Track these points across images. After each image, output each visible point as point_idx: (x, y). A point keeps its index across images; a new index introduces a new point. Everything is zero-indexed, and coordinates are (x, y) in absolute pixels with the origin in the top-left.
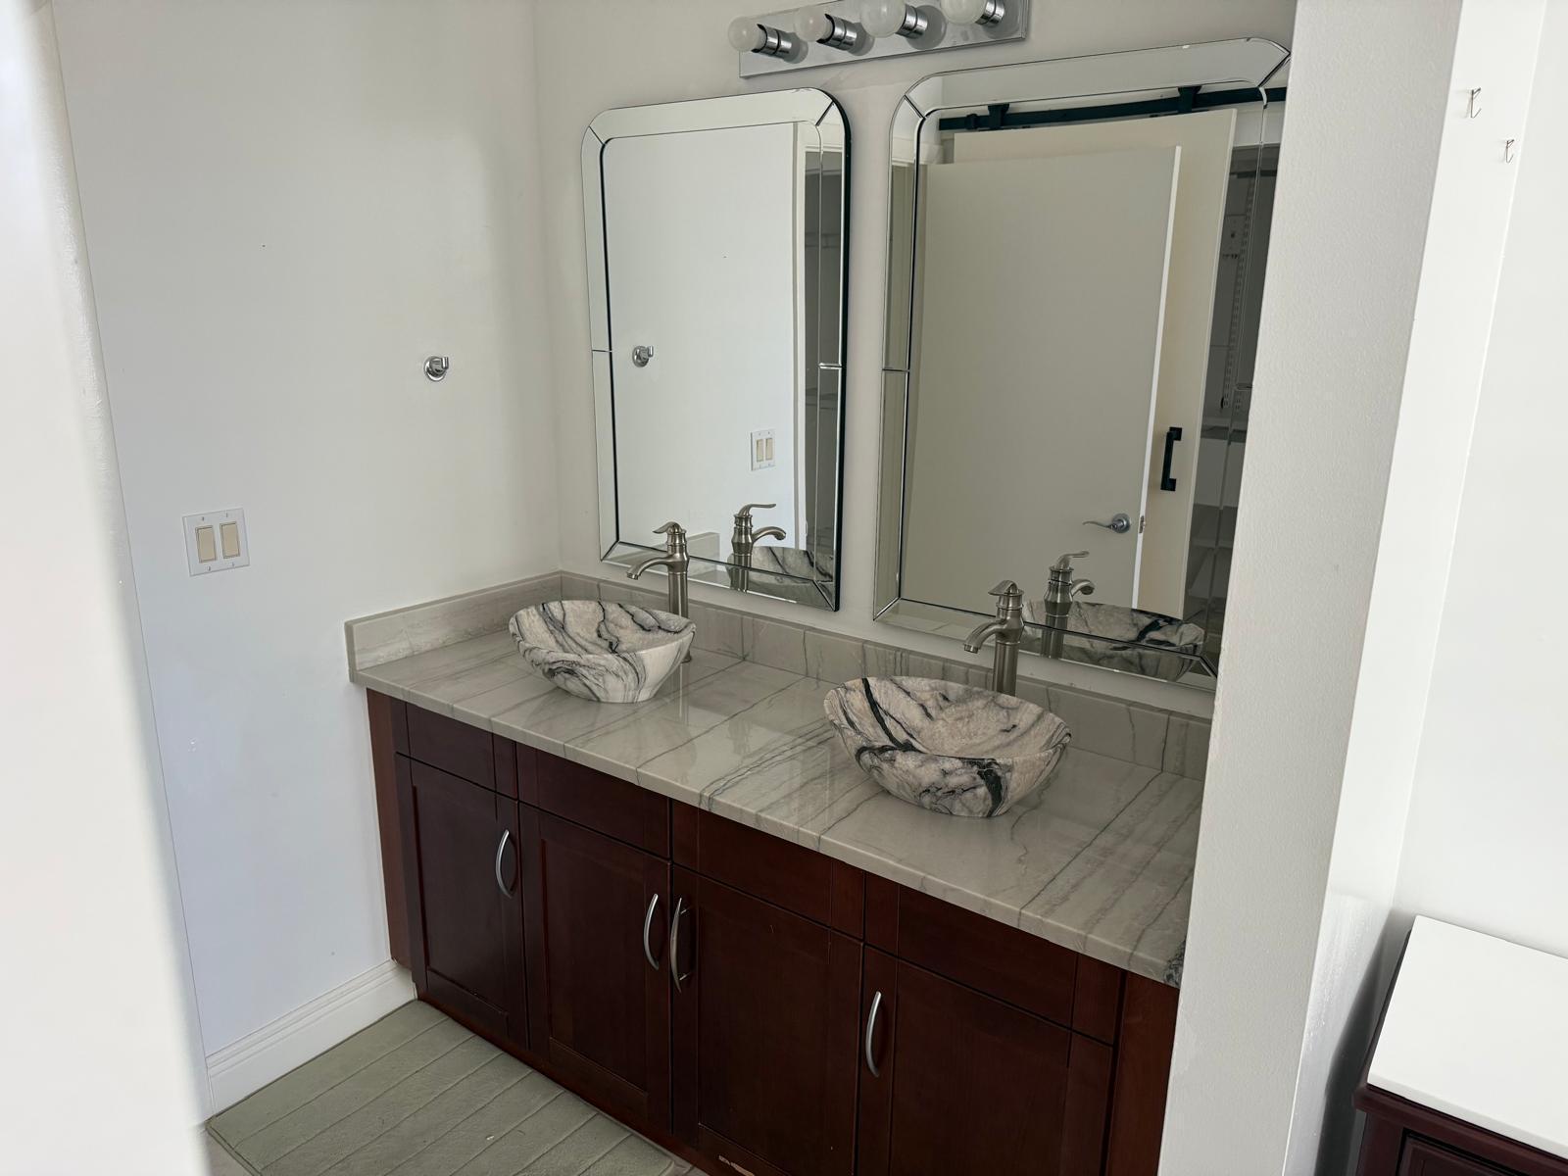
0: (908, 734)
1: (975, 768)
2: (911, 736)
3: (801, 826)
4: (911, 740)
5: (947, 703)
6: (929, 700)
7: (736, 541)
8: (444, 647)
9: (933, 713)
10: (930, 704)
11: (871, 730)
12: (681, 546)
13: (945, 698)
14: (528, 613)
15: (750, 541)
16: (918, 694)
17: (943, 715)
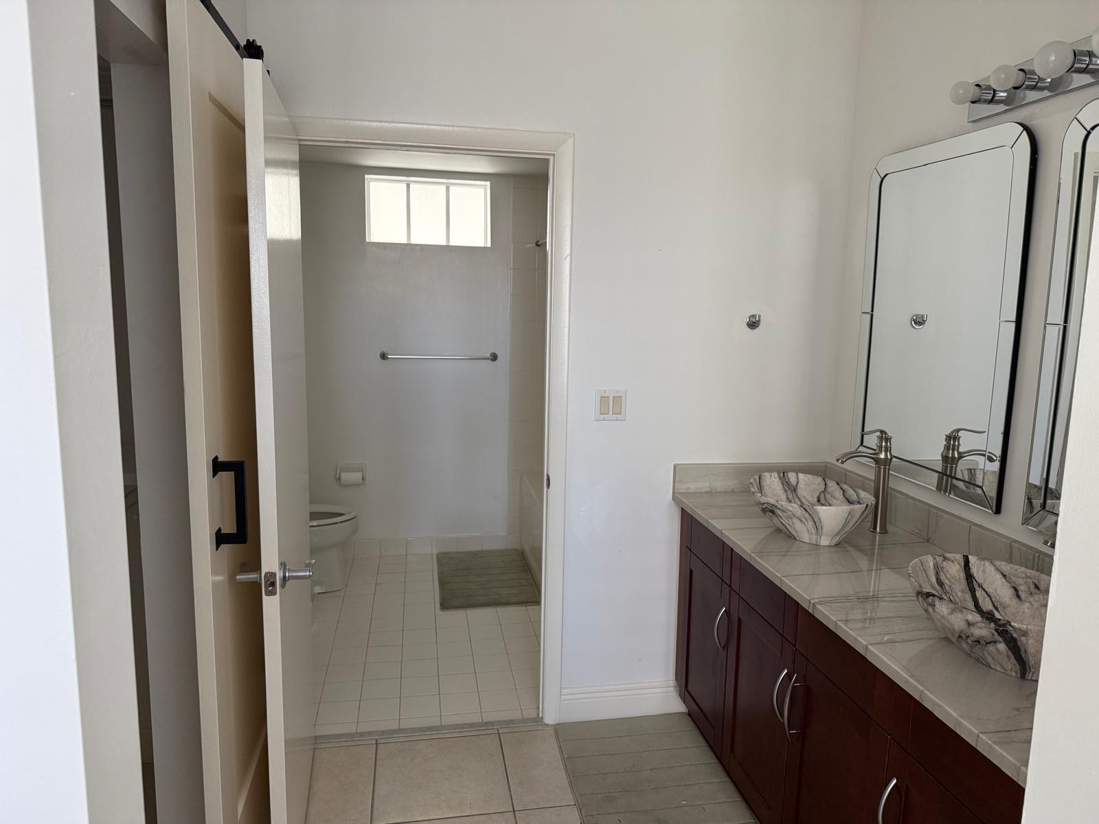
0: (994, 606)
1: (992, 625)
2: (996, 609)
3: (860, 636)
4: (995, 612)
5: (1037, 591)
6: (1022, 585)
7: (944, 454)
8: (732, 492)
9: (1023, 596)
10: (1022, 588)
11: (959, 594)
12: (886, 447)
13: (1037, 587)
14: (771, 476)
15: (956, 456)
16: (1014, 579)
17: (1031, 599)
